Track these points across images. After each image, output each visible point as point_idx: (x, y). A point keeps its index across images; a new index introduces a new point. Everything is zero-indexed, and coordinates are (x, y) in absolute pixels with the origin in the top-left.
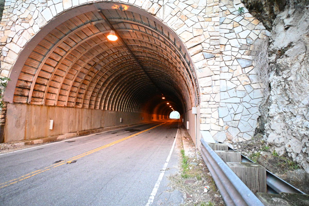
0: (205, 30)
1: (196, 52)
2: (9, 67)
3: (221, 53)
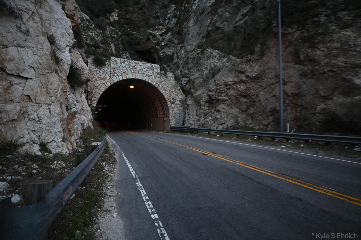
0: (171, 95)
1: (169, 102)
2: (97, 100)
3: (175, 102)
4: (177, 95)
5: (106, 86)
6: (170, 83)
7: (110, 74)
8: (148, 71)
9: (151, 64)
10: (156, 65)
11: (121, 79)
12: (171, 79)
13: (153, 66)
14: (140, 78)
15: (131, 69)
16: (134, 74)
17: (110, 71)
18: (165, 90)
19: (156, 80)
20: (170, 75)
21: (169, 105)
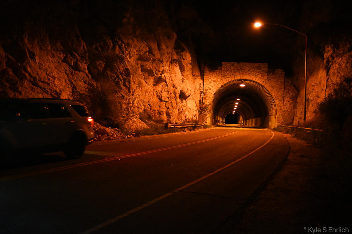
0: (279, 92)
1: (276, 99)
3: (284, 99)
5: (218, 87)
10: (264, 64)
11: (230, 80)
12: (281, 76)
13: (261, 65)
15: (239, 70)
16: (241, 74)
19: (263, 78)
20: (280, 72)
21: (277, 103)
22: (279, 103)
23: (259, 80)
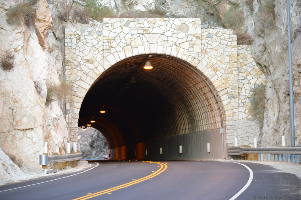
0: (229, 79)
1: (223, 94)
2: (81, 100)
3: (239, 93)
4: (246, 78)
5: (96, 74)
6: (227, 54)
7: (103, 50)
8: (176, 35)
9: (181, 19)
10: (194, 19)
11: (123, 57)
12: (229, 44)
13: (187, 23)
14: (160, 51)
15: (141, 36)
16: (147, 44)
17: (103, 45)
18: (215, 70)
19: (194, 50)
20: (227, 36)
21: (225, 103)
22: (229, 103)
23: (185, 55)
